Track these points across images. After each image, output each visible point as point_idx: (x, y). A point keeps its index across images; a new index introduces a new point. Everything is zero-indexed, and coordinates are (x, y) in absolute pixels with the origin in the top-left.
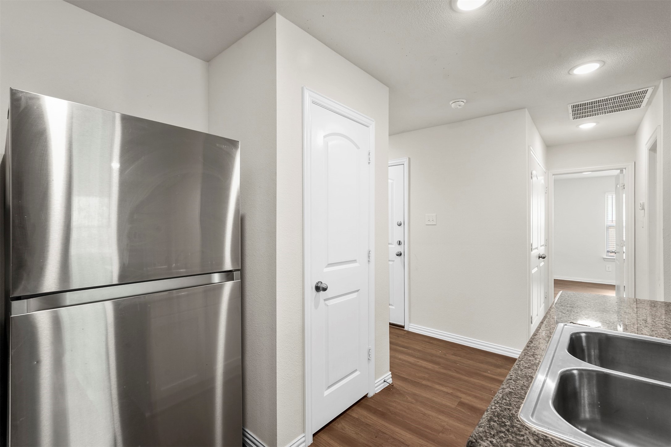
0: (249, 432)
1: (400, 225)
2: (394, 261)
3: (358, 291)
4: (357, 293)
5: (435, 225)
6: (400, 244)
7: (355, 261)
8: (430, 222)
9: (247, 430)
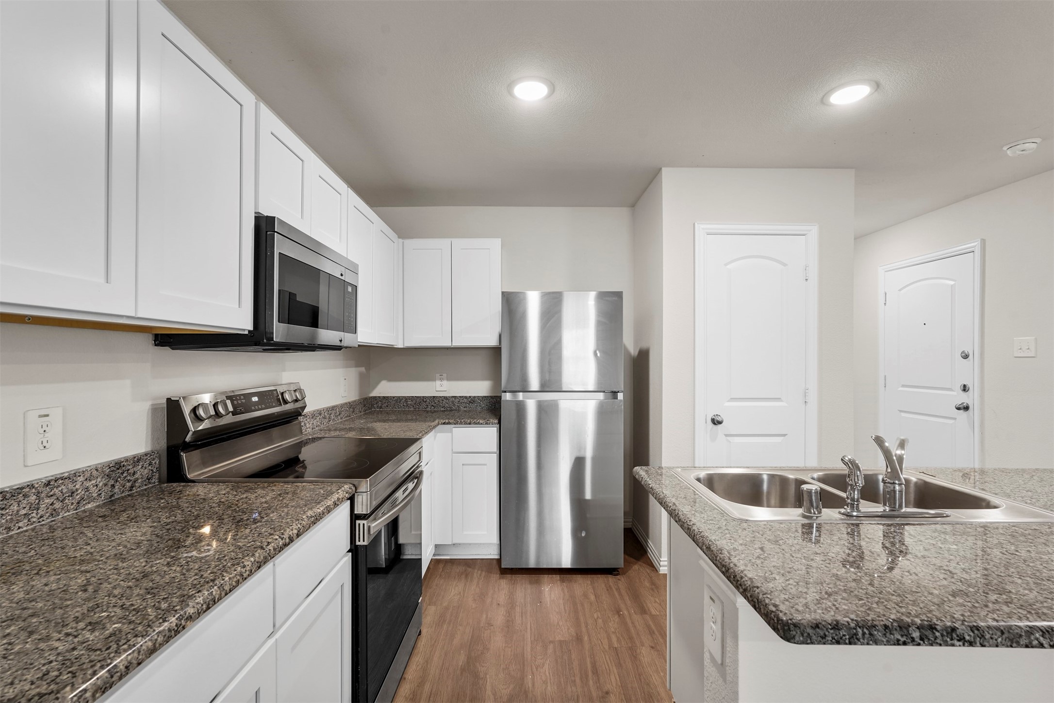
0: (650, 542)
1: (966, 357)
2: (955, 419)
3: (784, 435)
4: (783, 438)
5: (1034, 357)
6: (967, 390)
7: (778, 399)
8: (1024, 352)
9: (649, 541)
